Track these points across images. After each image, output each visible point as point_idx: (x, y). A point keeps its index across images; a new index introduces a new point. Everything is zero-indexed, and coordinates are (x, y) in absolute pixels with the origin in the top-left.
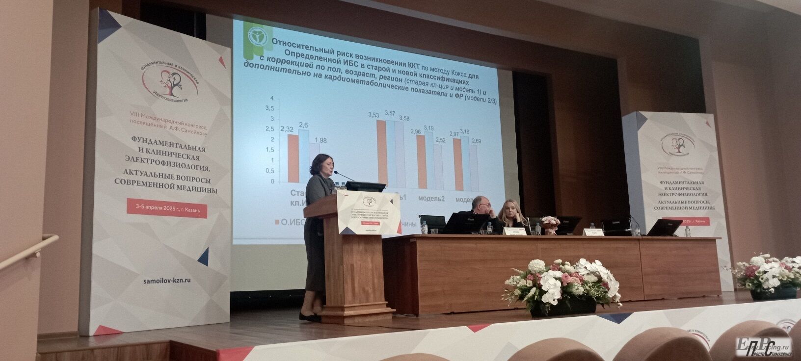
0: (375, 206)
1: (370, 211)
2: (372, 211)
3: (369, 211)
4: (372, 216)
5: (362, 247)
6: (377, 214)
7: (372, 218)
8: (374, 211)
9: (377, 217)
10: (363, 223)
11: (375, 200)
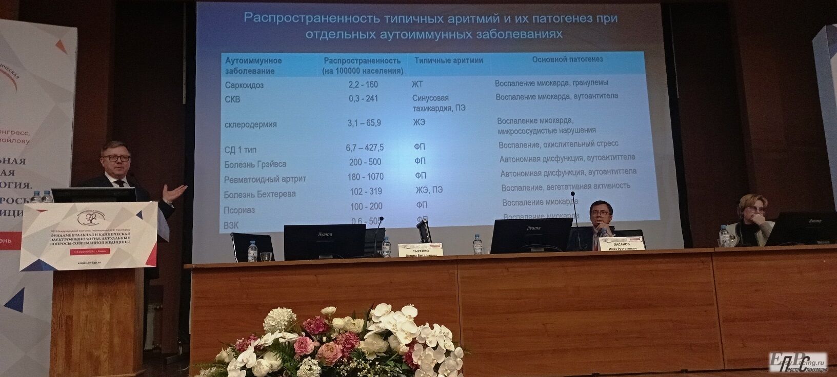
0: (102, 225)
1: (91, 233)
2: (94, 233)
3: (89, 233)
4: (93, 241)
5: (91, 289)
6: (104, 237)
7: (94, 243)
8: (98, 232)
9: (105, 241)
10: (73, 252)
11: (103, 215)
